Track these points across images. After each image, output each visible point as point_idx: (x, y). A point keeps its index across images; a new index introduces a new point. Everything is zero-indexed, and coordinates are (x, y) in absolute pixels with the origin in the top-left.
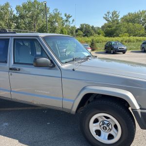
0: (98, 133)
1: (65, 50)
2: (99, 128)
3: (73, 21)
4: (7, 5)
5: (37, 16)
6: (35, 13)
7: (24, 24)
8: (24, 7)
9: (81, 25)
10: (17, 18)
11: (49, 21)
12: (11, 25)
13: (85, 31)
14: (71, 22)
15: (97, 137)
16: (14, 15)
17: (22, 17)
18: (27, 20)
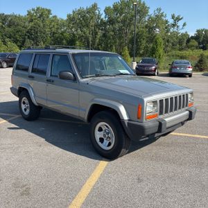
0: (102, 140)
1: (154, 67)
2: (102, 137)
3: (184, 25)
4: (95, 7)
5: (131, 20)
6: (129, 16)
7: (113, 31)
8: (116, 8)
9: (198, 31)
10: (105, 23)
11: (146, 27)
12: (96, 33)
13: (203, 41)
14: (181, 27)
15: (100, 144)
16: (102, 20)
17: (111, 22)
18: (117, 26)
